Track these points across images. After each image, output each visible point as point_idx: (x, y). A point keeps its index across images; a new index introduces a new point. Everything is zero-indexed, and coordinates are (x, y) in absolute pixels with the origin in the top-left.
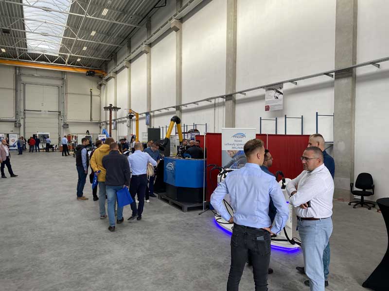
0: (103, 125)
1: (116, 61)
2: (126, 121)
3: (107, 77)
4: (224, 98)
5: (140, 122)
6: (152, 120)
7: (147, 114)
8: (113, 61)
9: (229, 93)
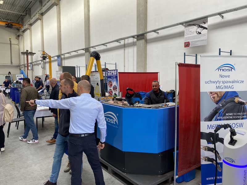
0: (22, 67)
1: (30, 15)
2: (40, 64)
3: (23, 29)
4: (135, 38)
5: (53, 64)
6: (63, 62)
7: (58, 56)
8: (28, 16)
9: (141, 33)
